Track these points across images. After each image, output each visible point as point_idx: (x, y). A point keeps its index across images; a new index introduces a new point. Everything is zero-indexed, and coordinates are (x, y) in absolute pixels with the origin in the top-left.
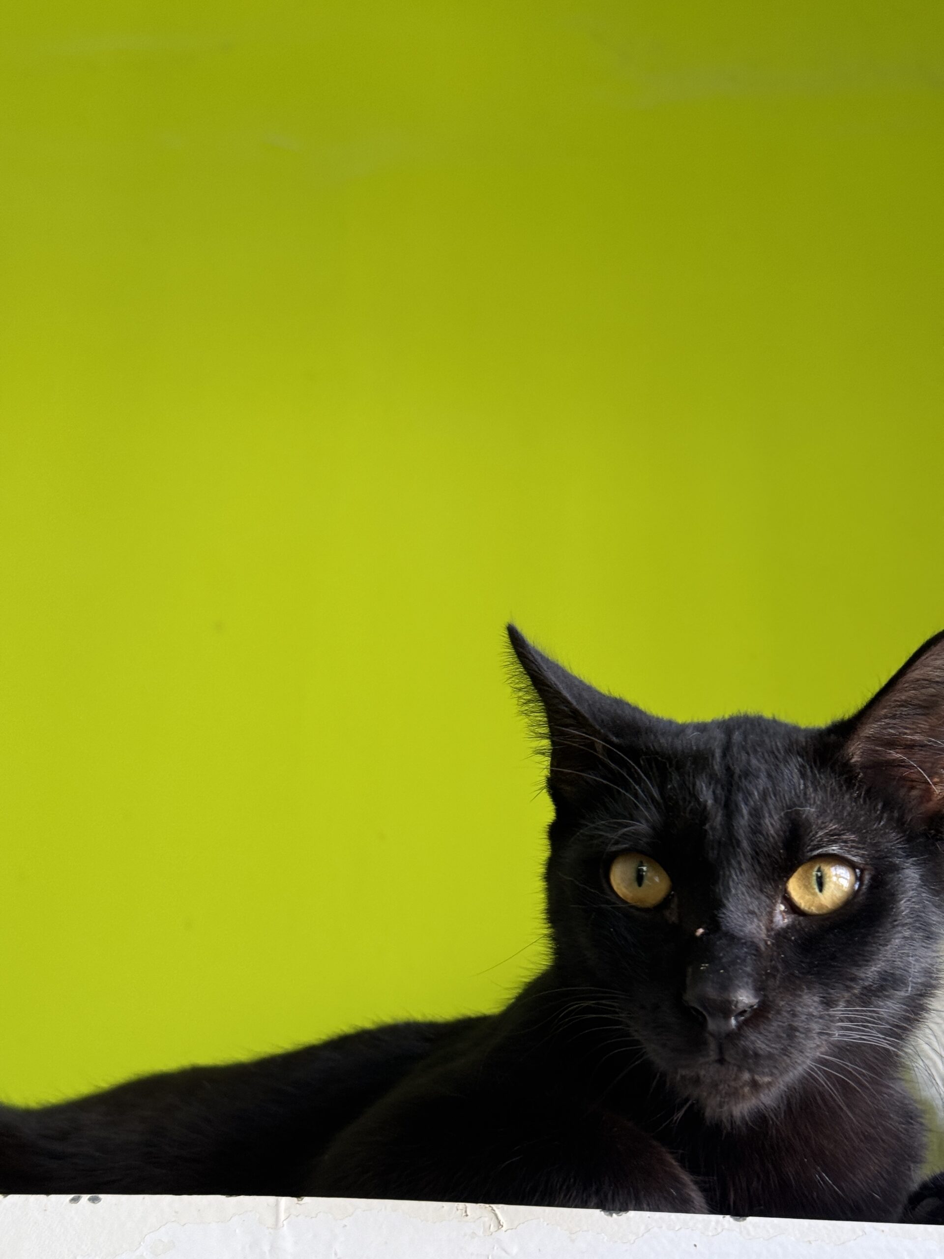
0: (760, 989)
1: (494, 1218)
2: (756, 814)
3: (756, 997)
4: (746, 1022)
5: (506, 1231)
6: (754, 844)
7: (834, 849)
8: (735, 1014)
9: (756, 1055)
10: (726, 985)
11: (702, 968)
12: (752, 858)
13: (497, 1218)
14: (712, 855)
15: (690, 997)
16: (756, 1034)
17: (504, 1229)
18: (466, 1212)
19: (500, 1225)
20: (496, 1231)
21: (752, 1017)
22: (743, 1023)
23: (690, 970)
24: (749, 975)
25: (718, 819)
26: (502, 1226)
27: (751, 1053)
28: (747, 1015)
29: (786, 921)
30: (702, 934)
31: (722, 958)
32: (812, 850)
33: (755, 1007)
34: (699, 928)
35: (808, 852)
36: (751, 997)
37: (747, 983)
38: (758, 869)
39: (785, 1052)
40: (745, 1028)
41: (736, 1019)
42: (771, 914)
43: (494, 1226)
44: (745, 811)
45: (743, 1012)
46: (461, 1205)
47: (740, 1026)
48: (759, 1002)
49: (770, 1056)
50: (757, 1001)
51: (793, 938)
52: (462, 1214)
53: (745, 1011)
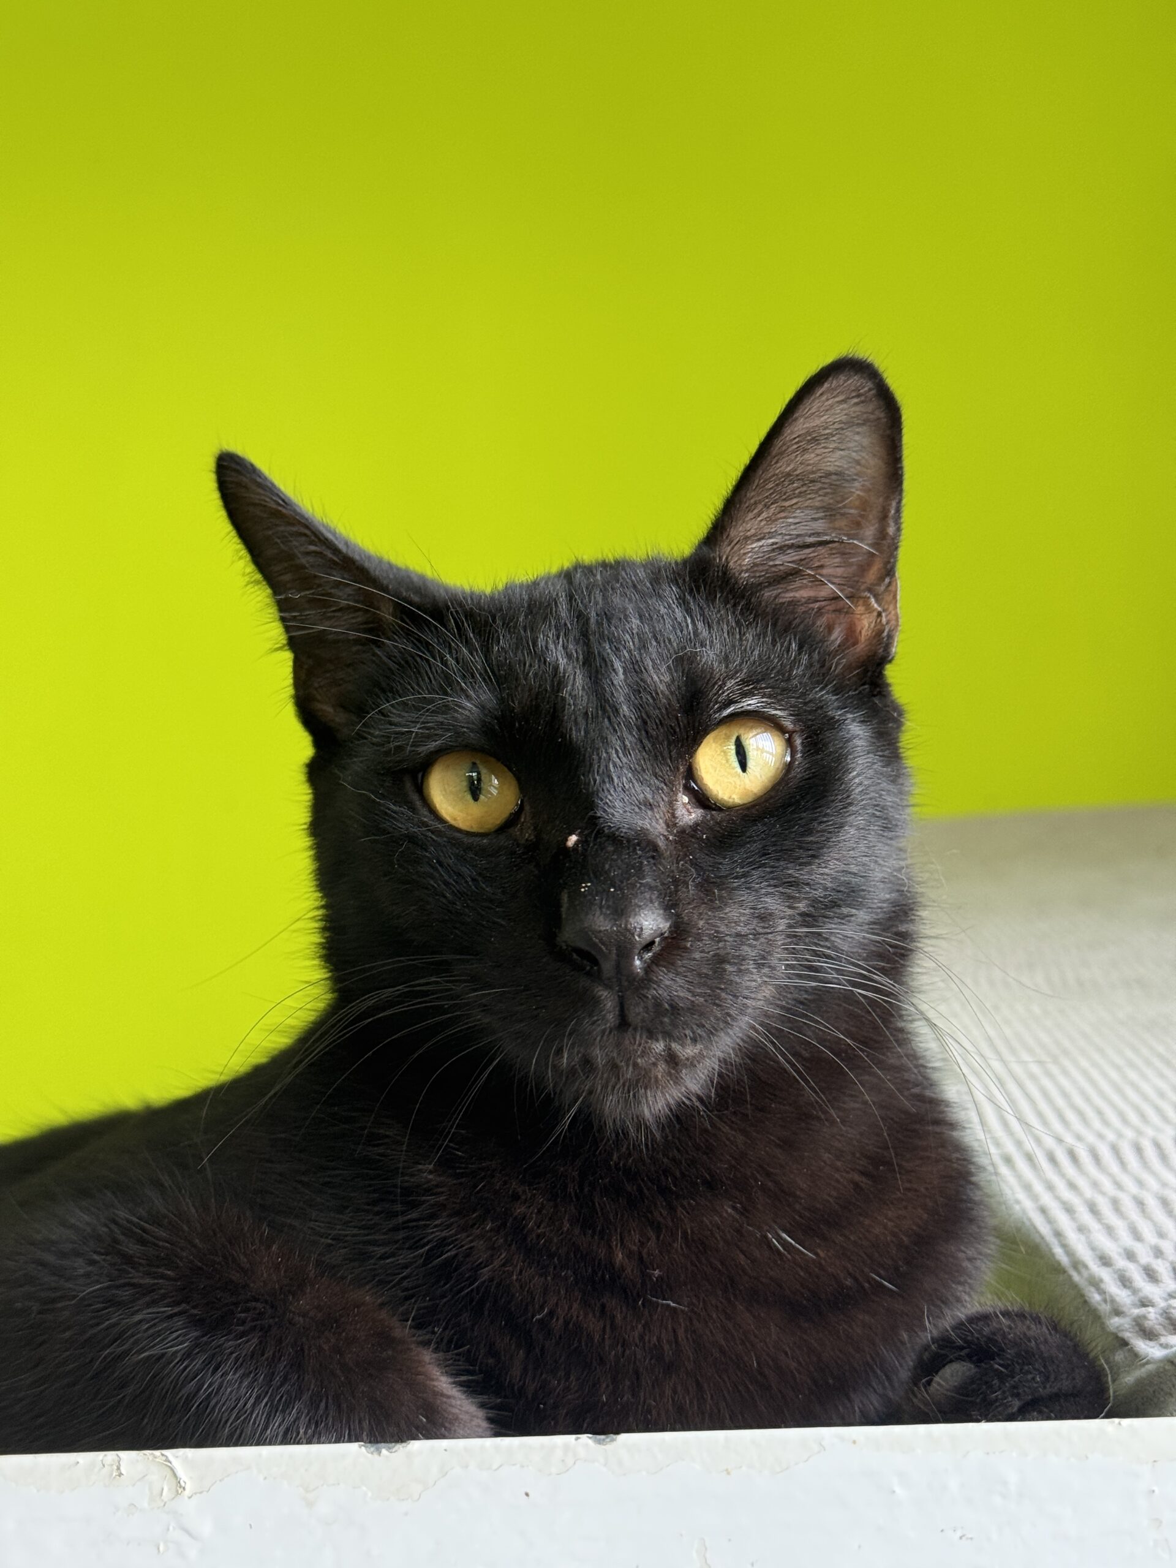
0: (671, 905)
1: (169, 1474)
2: (635, 668)
3: (667, 920)
4: (656, 961)
5: (190, 1498)
6: (639, 708)
7: (751, 703)
8: (637, 951)
9: (675, 1009)
10: (621, 910)
11: (583, 890)
12: (639, 730)
13: (175, 1475)
14: (577, 735)
15: (568, 935)
16: (671, 975)
17: (187, 1493)
18: (118, 1468)
19: (180, 1487)
20: (173, 1499)
21: (662, 949)
22: (653, 962)
23: (565, 897)
24: (651, 888)
25: (577, 682)
26: (184, 1488)
27: (667, 1006)
28: (656, 948)
29: (693, 815)
30: (577, 843)
31: (609, 870)
32: (720, 709)
33: (666, 935)
34: (570, 834)
35: (715, 713)
36: (660, 920)
37: (651, 901)
38: (649, 745)
39: (715, 1000)
40: (655, 968)
41: (641, 959)
42: (671, 804)
43: (170, 1489)
44: (618, 665)
45: (649, 946)
46: (110, 1456)
47: (648, 969)
48: (670, 927)
49: (693, 1009)
50: (668, 925)
51: (704, 837)
52: (112, 1474)
53: (652, 943)
